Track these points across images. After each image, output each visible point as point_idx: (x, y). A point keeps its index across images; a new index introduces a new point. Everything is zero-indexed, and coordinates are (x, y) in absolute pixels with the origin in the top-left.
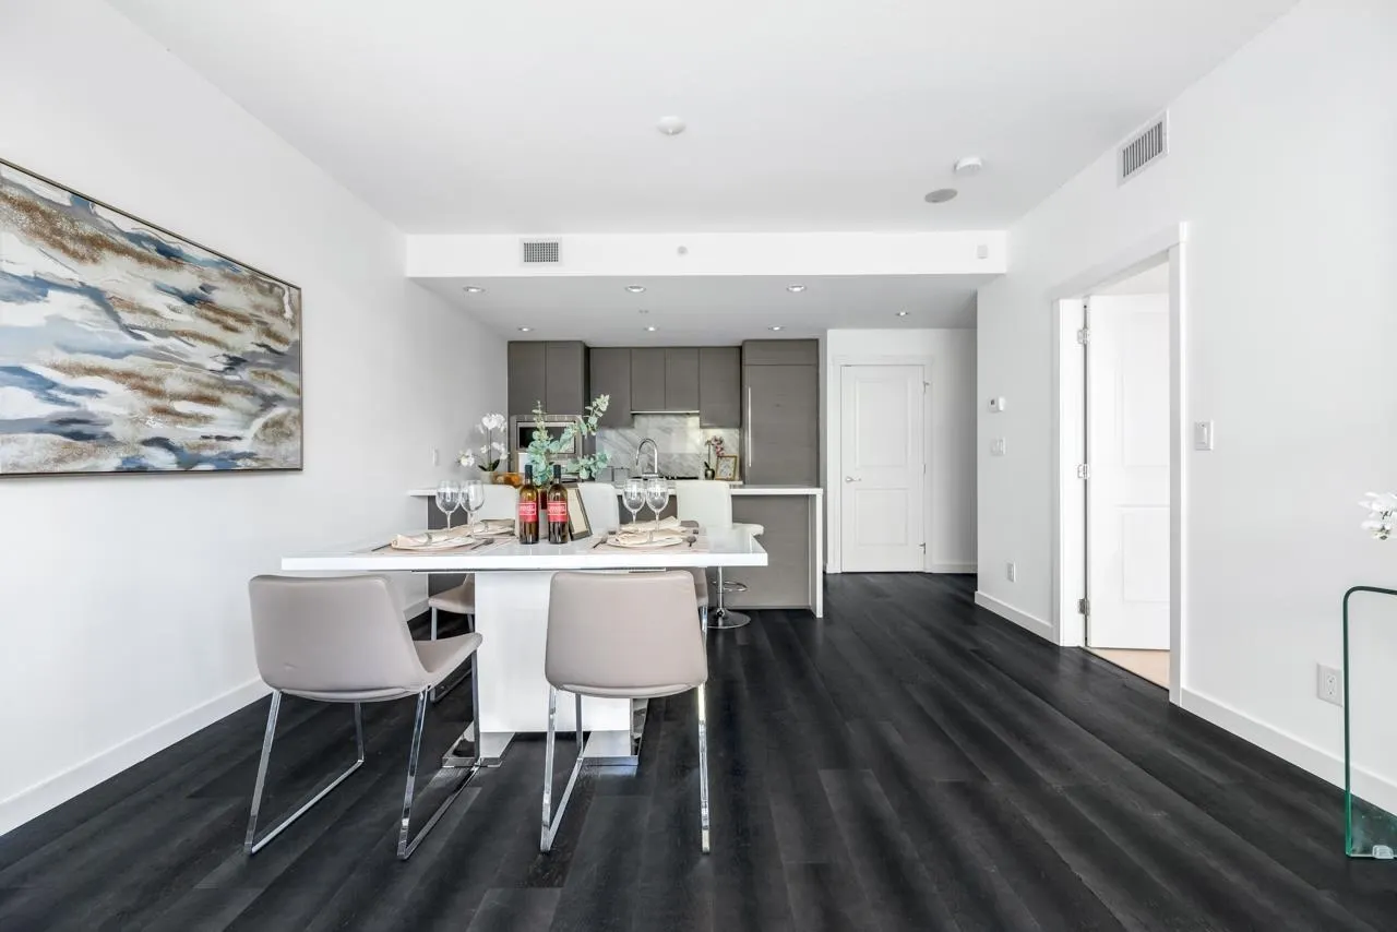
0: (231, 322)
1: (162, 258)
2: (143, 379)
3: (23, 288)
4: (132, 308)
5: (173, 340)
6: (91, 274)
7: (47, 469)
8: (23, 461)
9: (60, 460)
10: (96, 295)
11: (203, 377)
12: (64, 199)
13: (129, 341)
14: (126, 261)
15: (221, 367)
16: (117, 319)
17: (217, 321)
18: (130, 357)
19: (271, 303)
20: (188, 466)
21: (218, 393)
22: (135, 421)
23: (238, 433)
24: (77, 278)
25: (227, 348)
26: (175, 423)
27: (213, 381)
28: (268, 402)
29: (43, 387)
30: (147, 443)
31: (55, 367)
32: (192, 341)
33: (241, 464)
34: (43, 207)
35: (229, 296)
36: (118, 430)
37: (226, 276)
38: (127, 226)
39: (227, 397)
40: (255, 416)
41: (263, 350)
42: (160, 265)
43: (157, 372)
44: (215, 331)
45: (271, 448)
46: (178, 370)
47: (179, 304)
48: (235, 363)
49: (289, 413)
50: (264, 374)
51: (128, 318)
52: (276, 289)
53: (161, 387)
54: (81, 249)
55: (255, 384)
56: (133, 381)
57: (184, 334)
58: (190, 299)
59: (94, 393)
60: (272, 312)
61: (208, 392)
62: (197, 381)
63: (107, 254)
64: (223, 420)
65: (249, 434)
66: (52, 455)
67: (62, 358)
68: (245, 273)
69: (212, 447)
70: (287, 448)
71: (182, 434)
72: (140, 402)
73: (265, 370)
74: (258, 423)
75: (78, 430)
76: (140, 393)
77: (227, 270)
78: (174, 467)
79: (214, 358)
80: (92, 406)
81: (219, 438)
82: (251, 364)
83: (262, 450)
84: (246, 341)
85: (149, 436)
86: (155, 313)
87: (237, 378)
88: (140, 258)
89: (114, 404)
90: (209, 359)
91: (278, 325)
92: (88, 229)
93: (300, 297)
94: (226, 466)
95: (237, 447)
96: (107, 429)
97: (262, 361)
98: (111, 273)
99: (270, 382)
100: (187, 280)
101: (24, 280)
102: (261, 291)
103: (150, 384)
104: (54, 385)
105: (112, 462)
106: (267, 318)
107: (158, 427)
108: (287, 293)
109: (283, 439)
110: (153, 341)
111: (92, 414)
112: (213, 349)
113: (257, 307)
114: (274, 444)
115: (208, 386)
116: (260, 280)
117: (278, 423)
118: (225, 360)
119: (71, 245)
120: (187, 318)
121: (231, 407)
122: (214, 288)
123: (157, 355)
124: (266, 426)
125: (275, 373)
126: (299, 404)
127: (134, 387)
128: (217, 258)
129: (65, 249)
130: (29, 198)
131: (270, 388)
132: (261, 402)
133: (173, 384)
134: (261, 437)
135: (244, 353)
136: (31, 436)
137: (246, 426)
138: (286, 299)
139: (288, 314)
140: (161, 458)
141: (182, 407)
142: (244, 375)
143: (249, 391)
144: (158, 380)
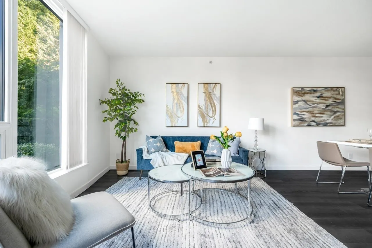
0: (327, 99)
1: (314, 92)
2: (311, 111)
3: (296, 102)
4: (309, 101)
5: (316, 105)
6: (304, 98)
7: (298, 125)
8: (296, 124)
9: (300, 124)
10: (304, 101)
11: (321, 110)
12: (300, 89)
13: (309, 106)
14: (309, 95)
15: (325, 107)
16: (307, 103)
17: (324, 99)
18: (309, 109)
19: (337, 92)
20: (318, 125)
21: (324, 112)
22: (309, 118)
23: (328, 119)
24: (302, 99)
25: (326, 104)
26: (316, 118)
27: (323, 110)
28: (335, 112)
29: (298, 115)
30: (311, 121)
31: (299, 112)
32: (319, 104)
33: (329, 125)
34: (298, 91)
35: (326, 94)
36: (307, 120)
37: (326, 91)
38: (308, 89)
39: (326, 113)
40: (332, 115)
41: (334, 102)
42: (314, 93)
43: (313, 110)
44: (324, 101)
45: (336, 121)
46: (317, 109)
47: (316, 98)
48: (327, 106)
49: (341, 114)
50: (334, 107)
51: (308, 103)
52: (338, 89)
53: (313, 112)
54: (302, 95)
55: (332, 109)
56: (309, 112)
57: (317, 103)
58: (318, 97)
59: (304, 115)
60: (337, 94)
61: (322, 112)
62: (320, 111)
63: (306, 94)
64: (325, 117)
65: (331, 119)
66: (299, 123)
67: (300, 110)
68: (330, 89)
69: (322, 122)
70: (341, 121)
71: (317, 120)
72: (310, 115)
73: (335, 106)
74: (333, 117)
75: (302, 120)
76: (310, 114)
77: (326, 90)
78: (316, 125)
79: (323, 106)
80: (303, 116)
81: (324, 120)
82: (331, 106)
83: (334, 122)
84: (330, 101)
85: (312, 120)
86: (313, 101)
87: (328, 109)
88: (310, 93)
89: (306, 116)
90: (322, 106)
91: (338, 97)
92: (303, 92)
93: (344, 89)
94: (326, 125)
95: (328, 121)
96: (305, 120)
97: (334, 105)
98: (307, 97)
99: (336, 108)
100: (318, 94)
101: (295, 101)
102: (334, 91)
103: (312, 112)
104: (299, 114)
105: (306, 124)
106: (335, 96)
107: (313, 119)
108: (341, 89)
109: (339, 120)
110: (312, 105)
111: (304, 118)
112: (323, 105)
113: (333, 94)
114: (337, 121)
115: (322, 111)
116: (334, 89)
117: (338, 116)
118: (325, 106)
119: (301, 95)
120: (318, 100)
121: (327, 114)
122: (323, 94)
123: (313, 108)
124: (335, 117)
125: (337, 106)
126: (344, 112)
127: (309, 113)
128: (324, 88)
129: (300, 96)
130: (296, 91)
131: (336, 110)
132: (334, 112)
133: (316, 112)
134: (333, 119)
135: (330, 104)
136: (296, 121)
137: (330, 117)
138: (340, 91)
139: (341, 93)
140: (313, 124)
141: (317, 115)
142: (330, 108)
143: (331, 111)
144: (313, 111)
